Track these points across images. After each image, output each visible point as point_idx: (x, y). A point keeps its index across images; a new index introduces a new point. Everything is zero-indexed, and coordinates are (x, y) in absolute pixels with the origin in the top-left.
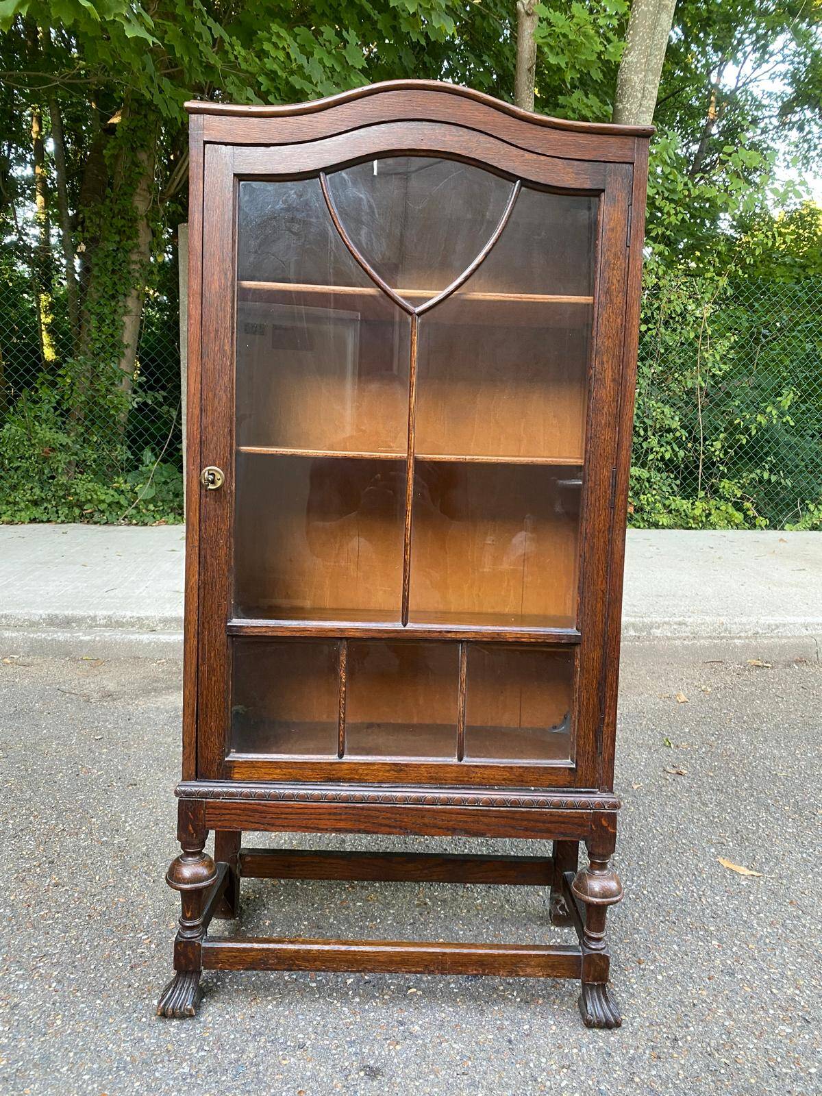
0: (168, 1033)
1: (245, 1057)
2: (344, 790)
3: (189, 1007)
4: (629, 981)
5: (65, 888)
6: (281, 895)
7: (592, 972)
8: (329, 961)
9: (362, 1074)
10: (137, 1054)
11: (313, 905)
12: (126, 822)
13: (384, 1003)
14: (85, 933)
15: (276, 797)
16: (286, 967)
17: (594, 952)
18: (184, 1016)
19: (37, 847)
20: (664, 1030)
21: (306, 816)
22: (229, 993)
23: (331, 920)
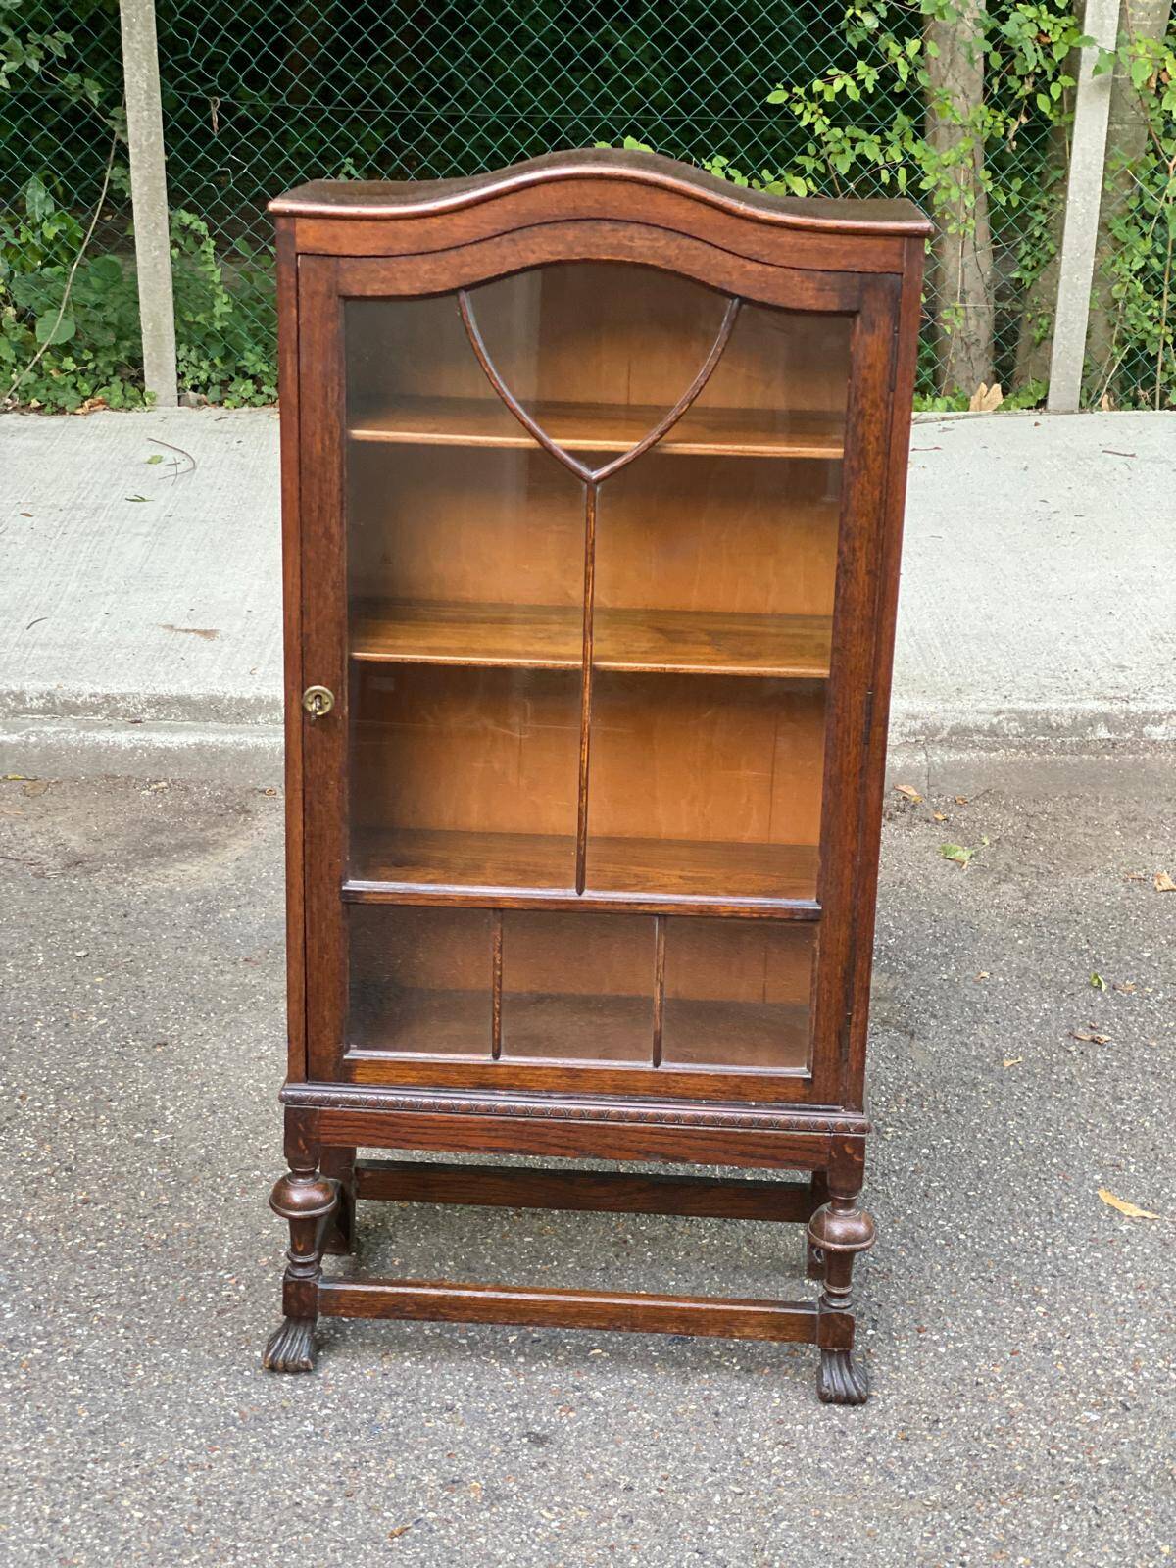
0: (280, 1388)
1: (380, 1417)
2: (501, 1100)
3: (305, 1360)
4: (897, 1353)
5: (100, 1207)
6: (414, 1224)
7: (831, 1335)
8: (483, 1310)
9: (525, 1440)
10: (245, 1410)
11: (461, 1239)
12: (164, 1108)
13: (557, 1366)
14: (145, 1269)
15: (411, 1107)
16: (428, 1316)
17: (834, 1311)
18: (297, 1370)
19: (41, 1144)
20: (925, 1409)
21: (452, 1132)
22: (353, 1347)
23: (487, 1261)
